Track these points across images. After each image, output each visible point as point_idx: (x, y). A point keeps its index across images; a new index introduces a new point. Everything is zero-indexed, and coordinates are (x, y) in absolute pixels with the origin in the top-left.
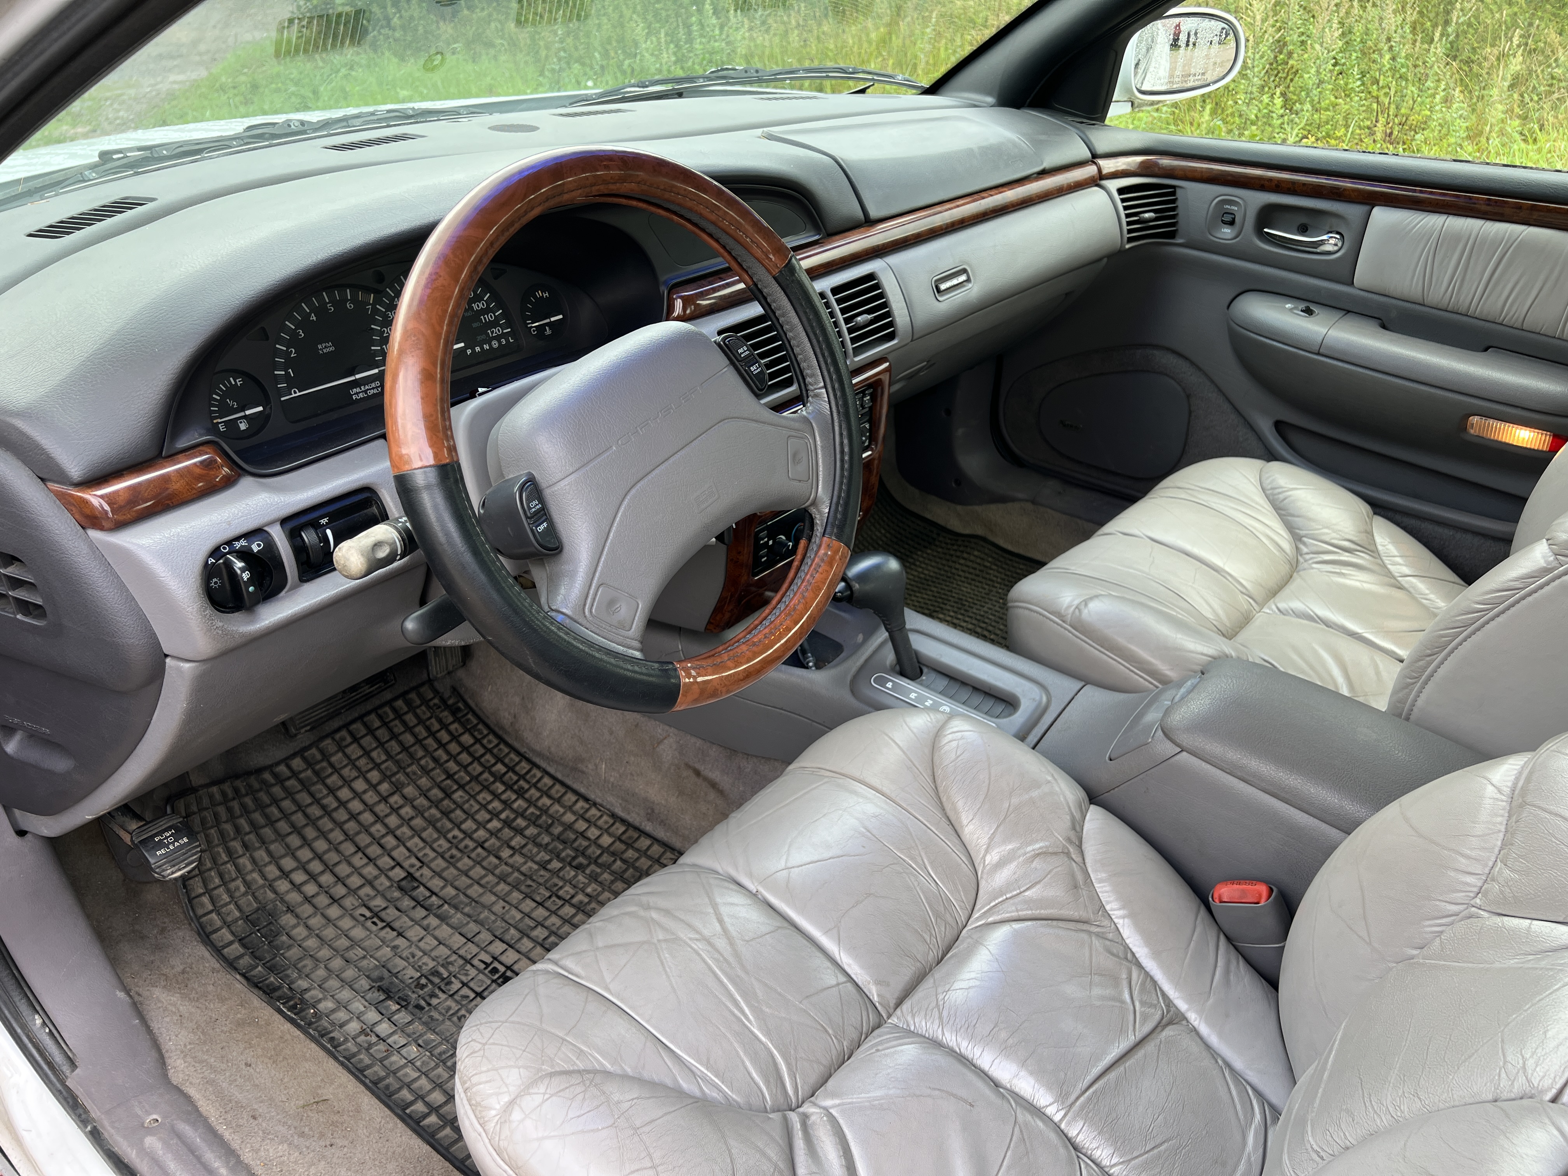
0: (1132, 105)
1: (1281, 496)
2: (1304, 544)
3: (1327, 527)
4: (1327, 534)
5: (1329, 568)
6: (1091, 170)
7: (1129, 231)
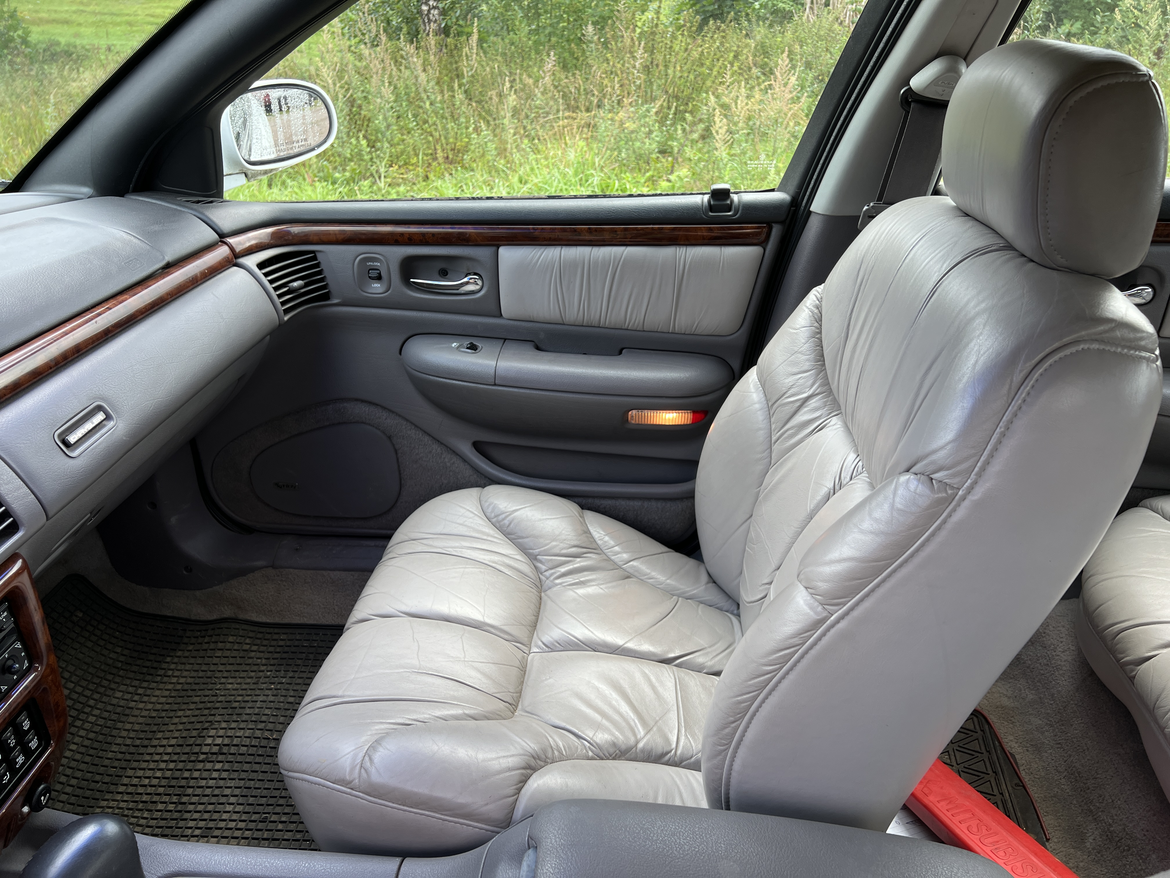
0: (246, 176)
1: (506, 522)
2: (540, 562)
3: (553, 540)
4: (557, 546)
5: (569, 579)
6: (222, 252)
7: (283, 303)
